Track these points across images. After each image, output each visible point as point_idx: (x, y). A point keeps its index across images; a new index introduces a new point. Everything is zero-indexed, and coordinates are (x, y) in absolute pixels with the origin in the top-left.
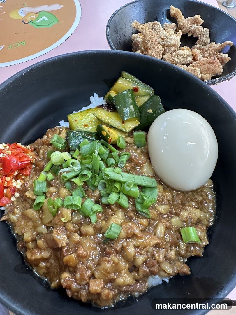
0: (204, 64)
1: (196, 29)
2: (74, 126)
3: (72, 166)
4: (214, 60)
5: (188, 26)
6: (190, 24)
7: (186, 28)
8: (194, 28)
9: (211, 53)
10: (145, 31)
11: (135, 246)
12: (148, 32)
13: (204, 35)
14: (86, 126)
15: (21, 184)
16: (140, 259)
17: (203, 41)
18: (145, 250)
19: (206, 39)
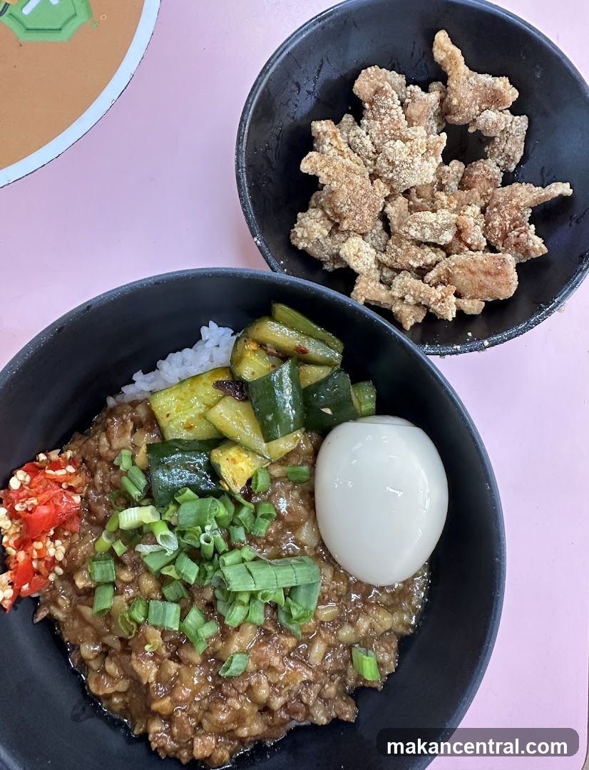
0: (473, 273)
1: (490, 125)
2: (164, 426)
3: (160, 543)
4: (499, 267)
5: (473, 110)
6: (478, 102)
7: (465, 114)
8: (487, 120)
9: (508, 217)
10: (335, 183)
11: (269, 683)
12: (344, 186)
13: (511, 136)
14: (189, 428)
15: (63, 549)
16: (277, 702)
17: (504, 150)
18: (286, 689)
19: (514, 149)
